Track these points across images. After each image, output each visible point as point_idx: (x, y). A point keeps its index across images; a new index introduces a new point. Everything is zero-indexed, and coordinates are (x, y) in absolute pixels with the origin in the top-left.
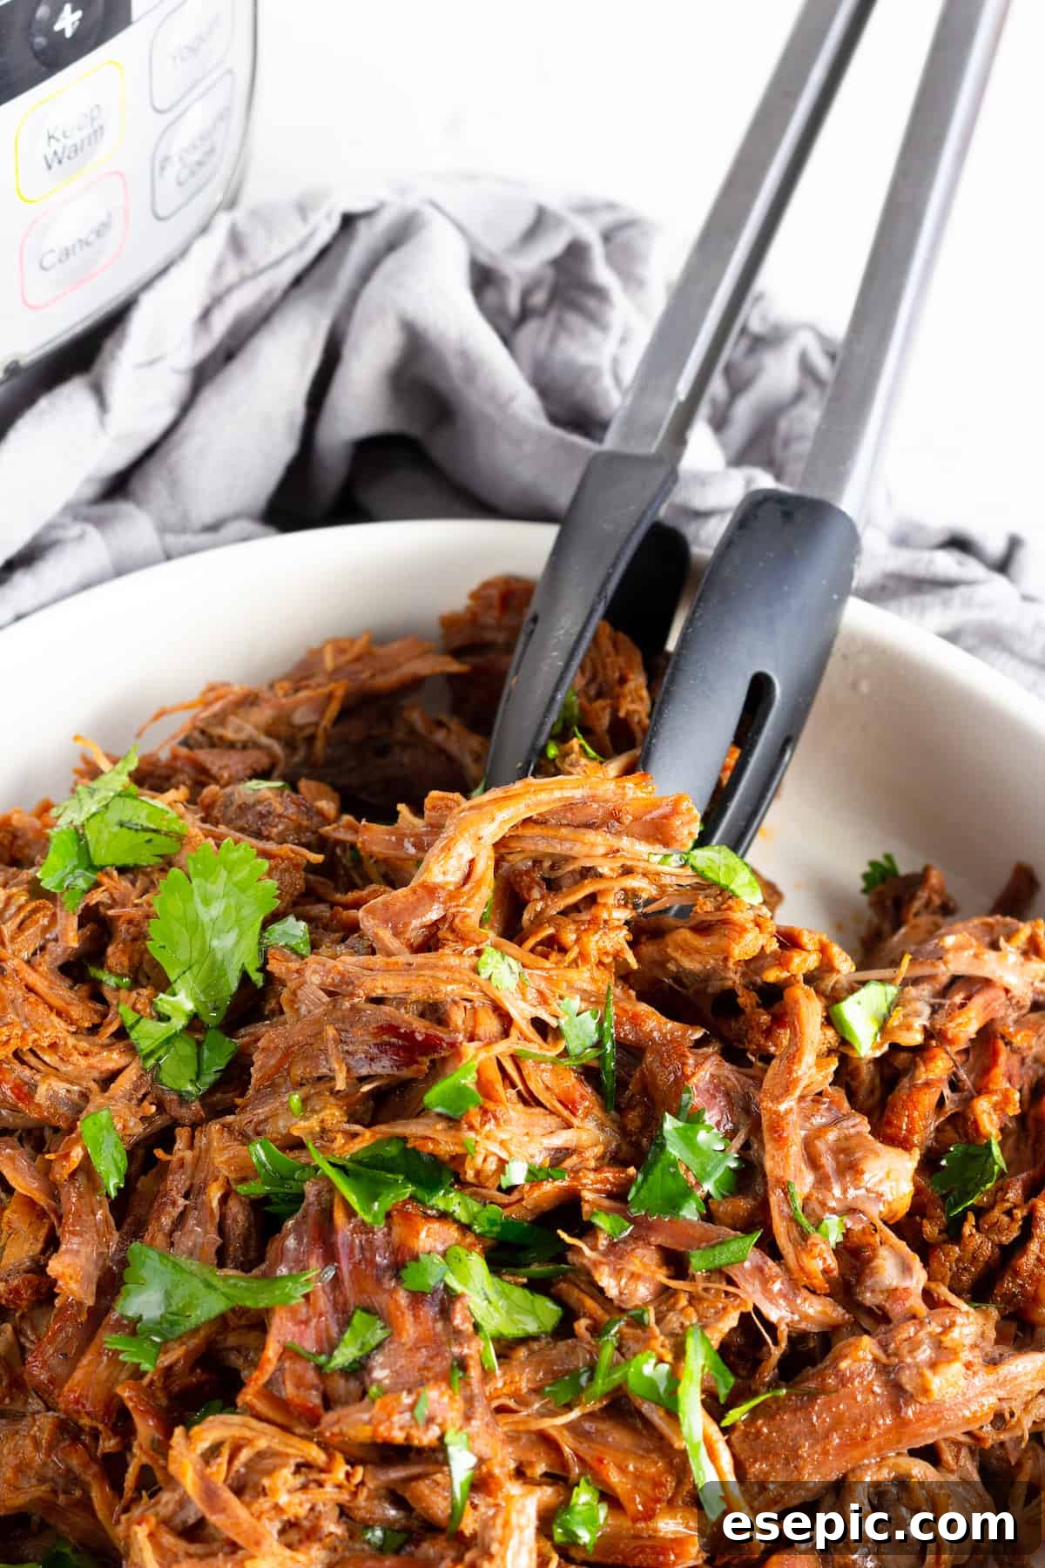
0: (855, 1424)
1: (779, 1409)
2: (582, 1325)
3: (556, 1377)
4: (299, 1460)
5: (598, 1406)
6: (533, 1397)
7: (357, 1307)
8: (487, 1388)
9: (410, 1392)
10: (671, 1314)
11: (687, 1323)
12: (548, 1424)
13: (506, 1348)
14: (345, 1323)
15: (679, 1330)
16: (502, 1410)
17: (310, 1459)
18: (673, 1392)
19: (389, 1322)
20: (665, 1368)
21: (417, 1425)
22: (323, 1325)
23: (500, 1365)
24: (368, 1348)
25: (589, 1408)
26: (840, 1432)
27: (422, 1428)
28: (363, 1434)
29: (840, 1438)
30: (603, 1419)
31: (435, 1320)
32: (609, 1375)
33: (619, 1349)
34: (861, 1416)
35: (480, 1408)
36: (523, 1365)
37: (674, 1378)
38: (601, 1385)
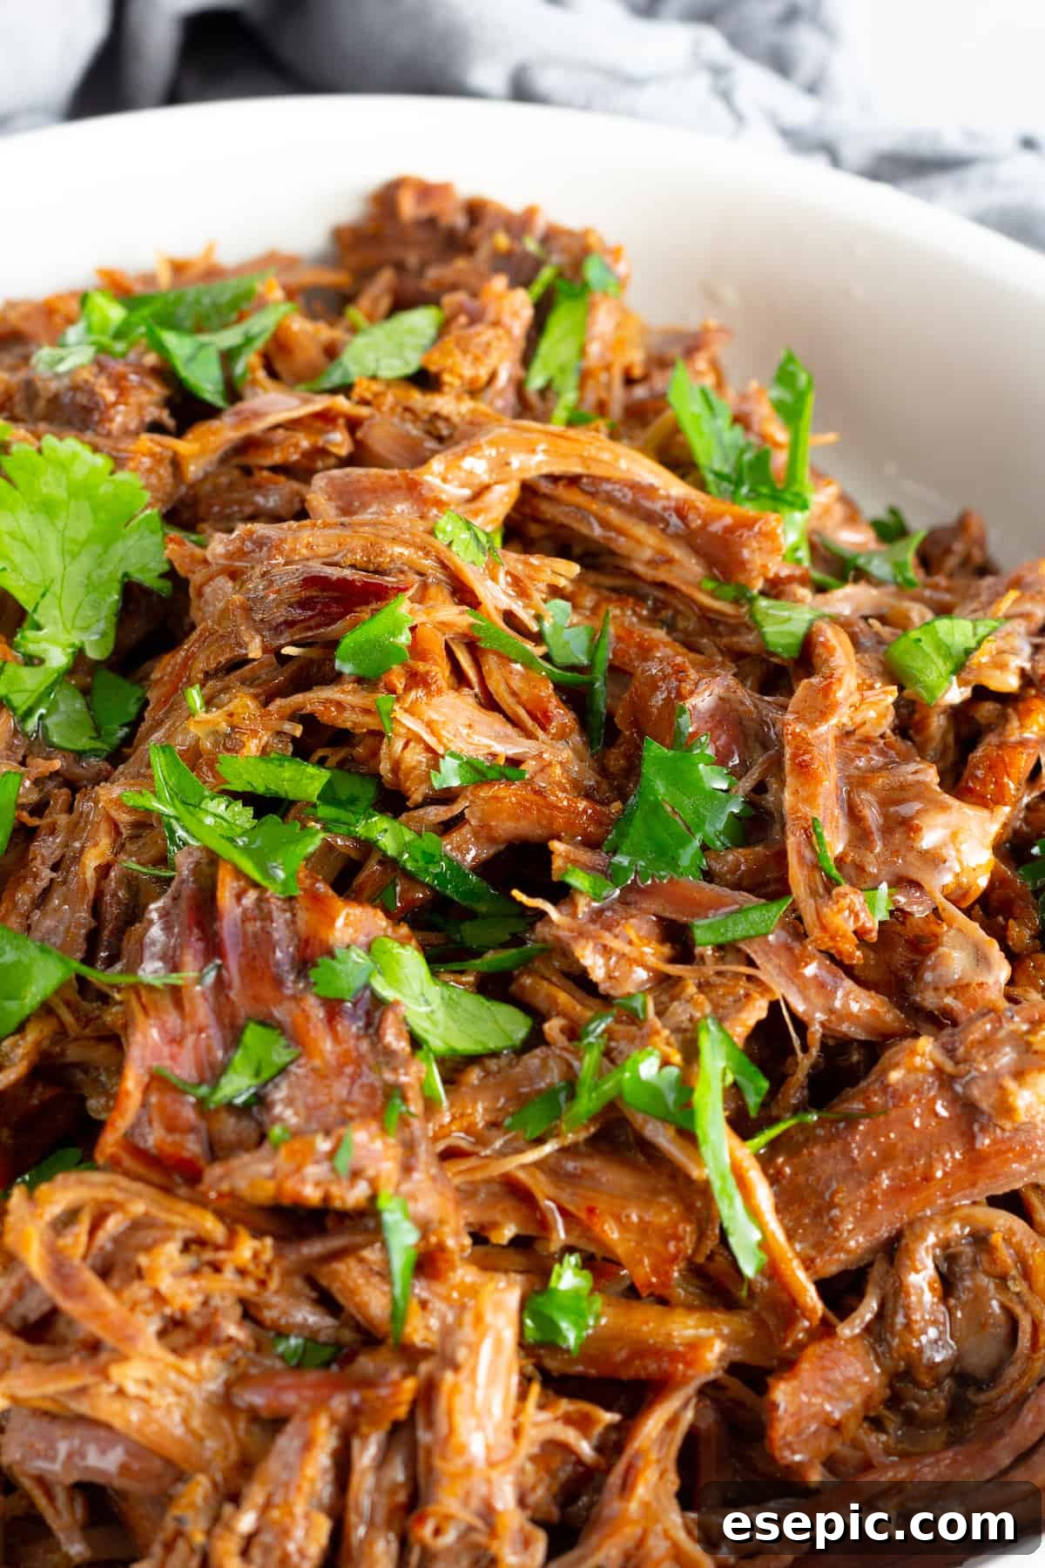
0: (911, 1159)
1: (807, 1140)
2: (553, 1027)
3: (521, 1101)
4: (189, 1234)
5: (583, 1135)
6: (494, 1132)
7: (249, 1018)
8: (431, 1126)
9: (327, 1133)
10: (676, 1004)
11: (698, 1015)
12: (512, 1164)
13: (454, 1068)
14: (233, 1038)
15: (686, 1025)
16: (450, 1154)
17: (203, 1234)
18: (687, 1106)
19: (295, 1037)
20: (673, 1072)
21: (338, 1178)
22: (203, 1044)
23: (447, 1091)
24: (266, 1075)
25: (570, 1138)
26: (890, 1170)
27: (345, 1183)
28: (265, 1192)
29: (891, 1179)
30: (590, 1156)
31: (358, 1038)
32: (596, 1087)
33: (607, 1054)
34: (920, 1147)
35: (424, 1153)
36: (477, 1089)
37: (685, 1085)
38: (587, 1103)
